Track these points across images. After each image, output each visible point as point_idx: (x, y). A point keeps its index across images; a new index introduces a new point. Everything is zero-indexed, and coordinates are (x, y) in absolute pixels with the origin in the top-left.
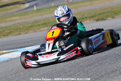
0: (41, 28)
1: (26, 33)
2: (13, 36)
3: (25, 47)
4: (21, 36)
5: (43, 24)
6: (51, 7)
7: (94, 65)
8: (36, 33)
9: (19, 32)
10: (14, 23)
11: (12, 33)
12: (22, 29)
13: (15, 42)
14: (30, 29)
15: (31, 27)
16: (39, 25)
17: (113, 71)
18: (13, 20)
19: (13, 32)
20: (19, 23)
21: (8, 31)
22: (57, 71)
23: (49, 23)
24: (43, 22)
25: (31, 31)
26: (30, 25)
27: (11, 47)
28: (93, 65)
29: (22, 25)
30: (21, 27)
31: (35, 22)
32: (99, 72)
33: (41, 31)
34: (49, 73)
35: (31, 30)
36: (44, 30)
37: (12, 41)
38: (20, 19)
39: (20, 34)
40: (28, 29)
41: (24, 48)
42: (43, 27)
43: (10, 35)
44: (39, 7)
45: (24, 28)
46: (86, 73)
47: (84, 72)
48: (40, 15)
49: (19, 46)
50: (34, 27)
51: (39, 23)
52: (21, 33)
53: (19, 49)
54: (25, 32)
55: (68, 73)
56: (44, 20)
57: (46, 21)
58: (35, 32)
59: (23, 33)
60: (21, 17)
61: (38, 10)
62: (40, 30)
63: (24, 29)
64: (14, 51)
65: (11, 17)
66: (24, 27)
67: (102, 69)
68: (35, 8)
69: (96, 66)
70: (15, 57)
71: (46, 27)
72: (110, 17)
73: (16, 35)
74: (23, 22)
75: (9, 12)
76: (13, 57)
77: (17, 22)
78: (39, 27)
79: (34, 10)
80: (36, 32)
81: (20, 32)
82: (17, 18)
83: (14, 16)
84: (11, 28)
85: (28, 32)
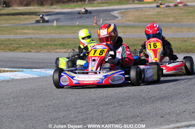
0: (57, 49)
1: (38, 52)
3: (32, 68)
4: (31, 54)
6: (75, 26)
7: (113, 105)
8: (50, 54)
9: (29, 49)
10: (25, 36)
11: (20, 49)
12: (34, 46)
13: (22, 60)
15: (45, 45)
16: (56, 45)
17: (134, 117)
18: (25, 33)
19: (21, 47)
20: (31, 38)
21: (15, 45)
22: (65, 104)
23: (68, 44)
24: (60, 42)
25: (44, 51)
26: (45, 42)
27: (16, 65)
28: (111, 104)
29: (35, 41)
30: (33, 43)
31: (51, 40)
32: (116, 114)
33: (56, 52)
34: (56, 105)
35: (45, 49)
37: (18, 58)
38: (33, 33)
39: (29, 51)
40: (41, 47)
41: (31, 70)
44: (60, 24)
45: (36, 45)
46: (100, 113)
47: (99, 111)
48: (60, 33)
49: (26, 66)
50: (49, 47)
51: (56, 43)
53: (25, 70)
54: (37, 51)
55: (78, 109)
56: (64, 41)
57: (65, 42)
58: (49, 52)
59: (33, 51)
60: (35, 32)
61: (58, 27)
62: (56, 51)
63: (36, 47)
64: (18, 71)
65: (24, 29)
67: (121, 112)
68: (55, 24)
69: (115, 107)
70: (18, 78)
71: (63, 48)
73: (25, 52)
74: (37, 38)
75: (22, 22)
76: (15, 77)
77: (29, 36)
78: (55, 47)
79: (53, 26)
80: (51, 52)
81: (31, 49)
82: (30, 31)
83: (28, 28)
84: (20, 43)
85: (41, 50)
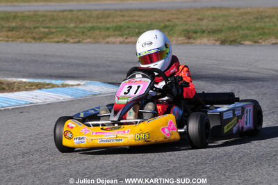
0: (109, 36)
1: (79, 42)
2: (51, 42)
5: (116, 27)
9: (64, 37)
11: (51, 36)
12: (73, 31)
13: (52, 60)
14: (89, 34)
15: (91, 29)
16: (108, 29)
19: (52, 33)
21: (42, 30)
23: (128, 27)
25: (89, 40)
26: (90, 24)
30: (72, 25)
33: (108, 43)
35: (90, 38)
36: (114, 43)
37: (46, 55)
39: (65, 41)
40: (83, 33)
42: (114, 36)
43: (46, 40)
45: (77, 30)
50: (97, 32)
51: (108, 25)
52: (68, 39)
54: (77, 40)
58: (96, 42)
59: (71, 41)
62: (107, 40)
63: (76, 33)
66: (76, 27)
70: (40, 102)
71: (120, 35)
72: (249, 40)
73: (58, 42)
76: (35, 101)
78: (107, 33)
80: (99, 42)
81: (67, 36)
85: (83, 39)
